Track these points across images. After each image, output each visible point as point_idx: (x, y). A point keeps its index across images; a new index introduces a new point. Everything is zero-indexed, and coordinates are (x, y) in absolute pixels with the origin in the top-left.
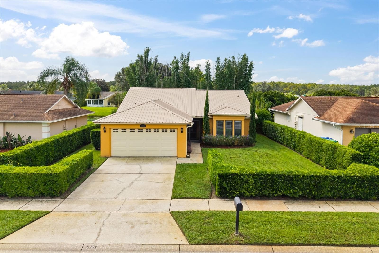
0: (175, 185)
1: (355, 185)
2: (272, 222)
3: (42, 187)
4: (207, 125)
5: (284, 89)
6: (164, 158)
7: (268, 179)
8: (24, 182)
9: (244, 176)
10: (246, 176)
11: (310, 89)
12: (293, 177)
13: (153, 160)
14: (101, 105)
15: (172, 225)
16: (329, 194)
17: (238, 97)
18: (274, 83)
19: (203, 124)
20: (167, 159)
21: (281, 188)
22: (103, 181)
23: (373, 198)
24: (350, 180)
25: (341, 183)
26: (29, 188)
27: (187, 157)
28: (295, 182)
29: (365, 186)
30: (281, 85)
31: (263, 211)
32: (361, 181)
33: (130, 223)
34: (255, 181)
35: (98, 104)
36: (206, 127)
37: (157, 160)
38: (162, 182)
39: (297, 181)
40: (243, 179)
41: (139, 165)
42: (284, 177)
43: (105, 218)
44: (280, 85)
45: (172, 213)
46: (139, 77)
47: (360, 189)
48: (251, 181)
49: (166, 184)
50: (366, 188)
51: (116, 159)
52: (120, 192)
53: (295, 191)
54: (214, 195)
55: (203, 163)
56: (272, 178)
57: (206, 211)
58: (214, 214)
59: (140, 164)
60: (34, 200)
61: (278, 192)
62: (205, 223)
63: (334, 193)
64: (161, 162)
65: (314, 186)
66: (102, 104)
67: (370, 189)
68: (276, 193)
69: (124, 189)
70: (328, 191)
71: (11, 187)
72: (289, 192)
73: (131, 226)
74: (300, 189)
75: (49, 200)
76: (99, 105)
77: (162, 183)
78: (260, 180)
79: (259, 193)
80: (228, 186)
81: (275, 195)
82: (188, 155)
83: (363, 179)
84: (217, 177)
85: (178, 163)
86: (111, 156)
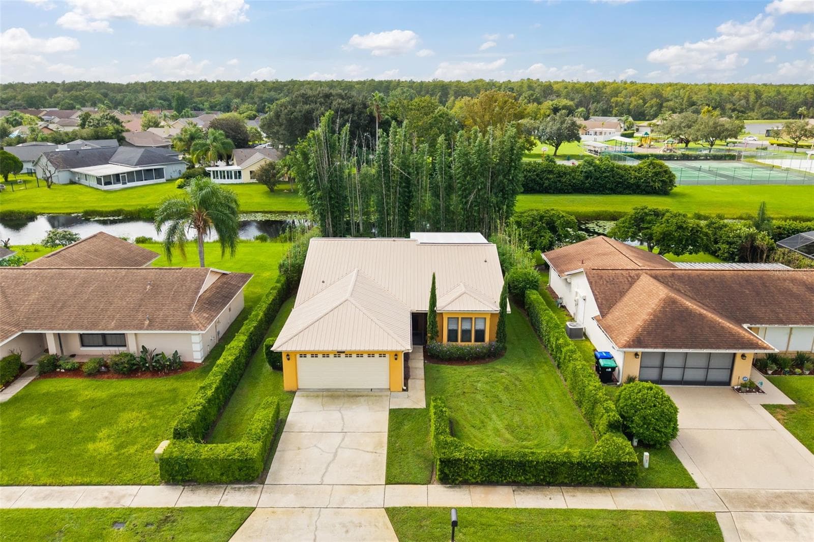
0: (389, 458)
1: (596, 472)
2: (491, 526)
3: (237, 473)
4: (433, 325)
5: (612, 100)
6: (372, 393)
7: (497, 465)
8: (216, 468)
9: (469, 462)
10: (472, 463)
11: (670, 98)
12: (525, 463)
13: (358, 398)
14: (238, 181)
15: (388, 528)
16: (566, 481)
17: (486, 261)
18: (592, 84)
19: (428, 323)
20: (376, 396)
21: (512, 475)
22: (299, 449)
23: (616, 485)
24: (592, 466)
25: (580, 469)
26: (222, 474)
27: (404, 390)
28: (528, 469)
29: (609, 472)
30: (608, 90)
31: (485, 508)
32: (604, 468)
33: (344, 526)
34: (482, 468)
35: (231, 178)
36: (432, 328)
37: (362, 399)
38: (372, 450)
39: (530, 467)
40: (467, 465)
41: (340, 411)
42: (515, 463)
43: (316, 519)
44: (604, 90)
45: (387, 509)
46: (316, 174)
47: (602, 476)
48: (477, 467)
49: (378, 455)
50: (609, 474)
51: (307, 396)
52: (325, 470)
53: (527, 477)
54: (434, 478)
55: (425, 407)
56: (501, 464)
57: (424, 508)
58: (431, 513)
59: (340, 408)
60: (229, 487)
61: (508, 478)
62: (421, 527)
63: (572, 479)
64: (368, 403)
65: (549, 473)
66: (239, 178)
67: (614, 475)
68: (505, 479)
69: (328, 465)
70: (565, 478)
71: (202, 473)
72: (520, 479)
73: (345, 529)
74: (533, 475)
75: (246, 486)
76: (233, 181)
77: (372, 452)
78: (487, 466)
79: (486, 480)
80: (450, 472)
81: (505, 481)
82: (405, 388)
83: (606, 466)
84: (438, 463)
85: (392, 407)
86: (298, 389)
